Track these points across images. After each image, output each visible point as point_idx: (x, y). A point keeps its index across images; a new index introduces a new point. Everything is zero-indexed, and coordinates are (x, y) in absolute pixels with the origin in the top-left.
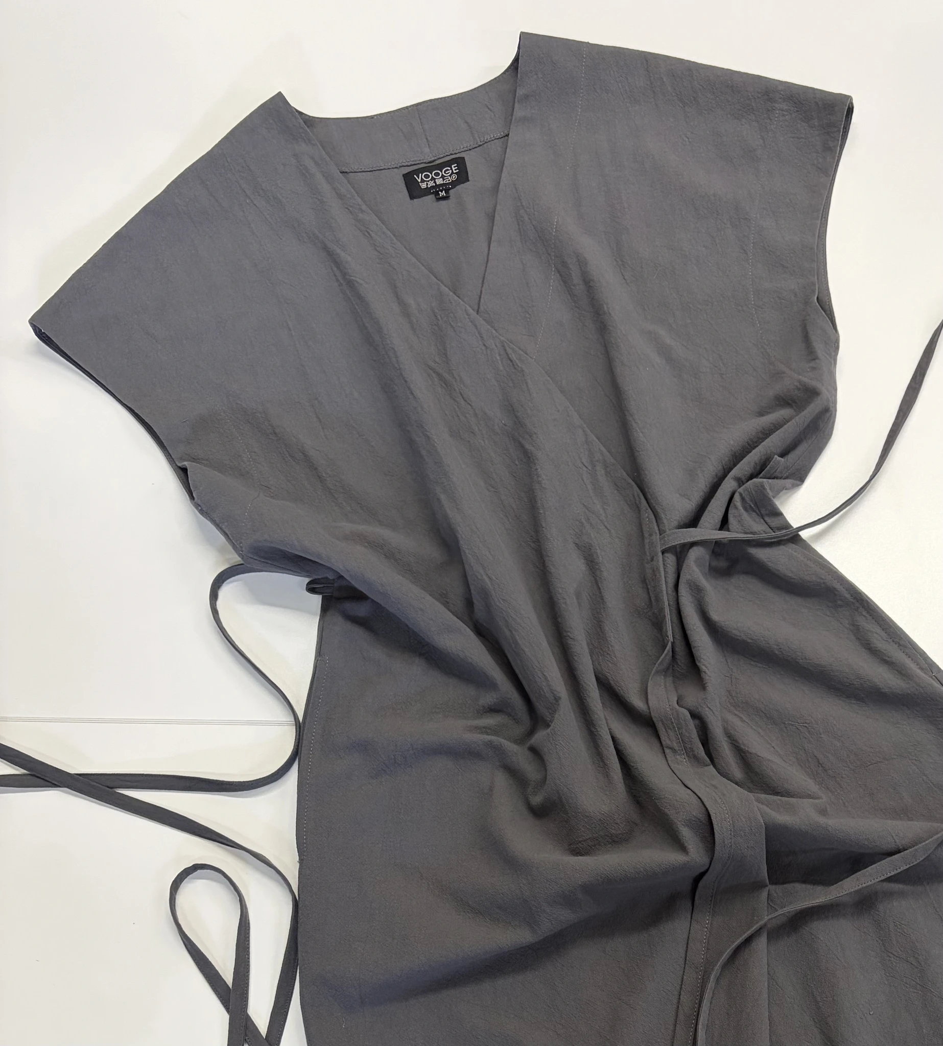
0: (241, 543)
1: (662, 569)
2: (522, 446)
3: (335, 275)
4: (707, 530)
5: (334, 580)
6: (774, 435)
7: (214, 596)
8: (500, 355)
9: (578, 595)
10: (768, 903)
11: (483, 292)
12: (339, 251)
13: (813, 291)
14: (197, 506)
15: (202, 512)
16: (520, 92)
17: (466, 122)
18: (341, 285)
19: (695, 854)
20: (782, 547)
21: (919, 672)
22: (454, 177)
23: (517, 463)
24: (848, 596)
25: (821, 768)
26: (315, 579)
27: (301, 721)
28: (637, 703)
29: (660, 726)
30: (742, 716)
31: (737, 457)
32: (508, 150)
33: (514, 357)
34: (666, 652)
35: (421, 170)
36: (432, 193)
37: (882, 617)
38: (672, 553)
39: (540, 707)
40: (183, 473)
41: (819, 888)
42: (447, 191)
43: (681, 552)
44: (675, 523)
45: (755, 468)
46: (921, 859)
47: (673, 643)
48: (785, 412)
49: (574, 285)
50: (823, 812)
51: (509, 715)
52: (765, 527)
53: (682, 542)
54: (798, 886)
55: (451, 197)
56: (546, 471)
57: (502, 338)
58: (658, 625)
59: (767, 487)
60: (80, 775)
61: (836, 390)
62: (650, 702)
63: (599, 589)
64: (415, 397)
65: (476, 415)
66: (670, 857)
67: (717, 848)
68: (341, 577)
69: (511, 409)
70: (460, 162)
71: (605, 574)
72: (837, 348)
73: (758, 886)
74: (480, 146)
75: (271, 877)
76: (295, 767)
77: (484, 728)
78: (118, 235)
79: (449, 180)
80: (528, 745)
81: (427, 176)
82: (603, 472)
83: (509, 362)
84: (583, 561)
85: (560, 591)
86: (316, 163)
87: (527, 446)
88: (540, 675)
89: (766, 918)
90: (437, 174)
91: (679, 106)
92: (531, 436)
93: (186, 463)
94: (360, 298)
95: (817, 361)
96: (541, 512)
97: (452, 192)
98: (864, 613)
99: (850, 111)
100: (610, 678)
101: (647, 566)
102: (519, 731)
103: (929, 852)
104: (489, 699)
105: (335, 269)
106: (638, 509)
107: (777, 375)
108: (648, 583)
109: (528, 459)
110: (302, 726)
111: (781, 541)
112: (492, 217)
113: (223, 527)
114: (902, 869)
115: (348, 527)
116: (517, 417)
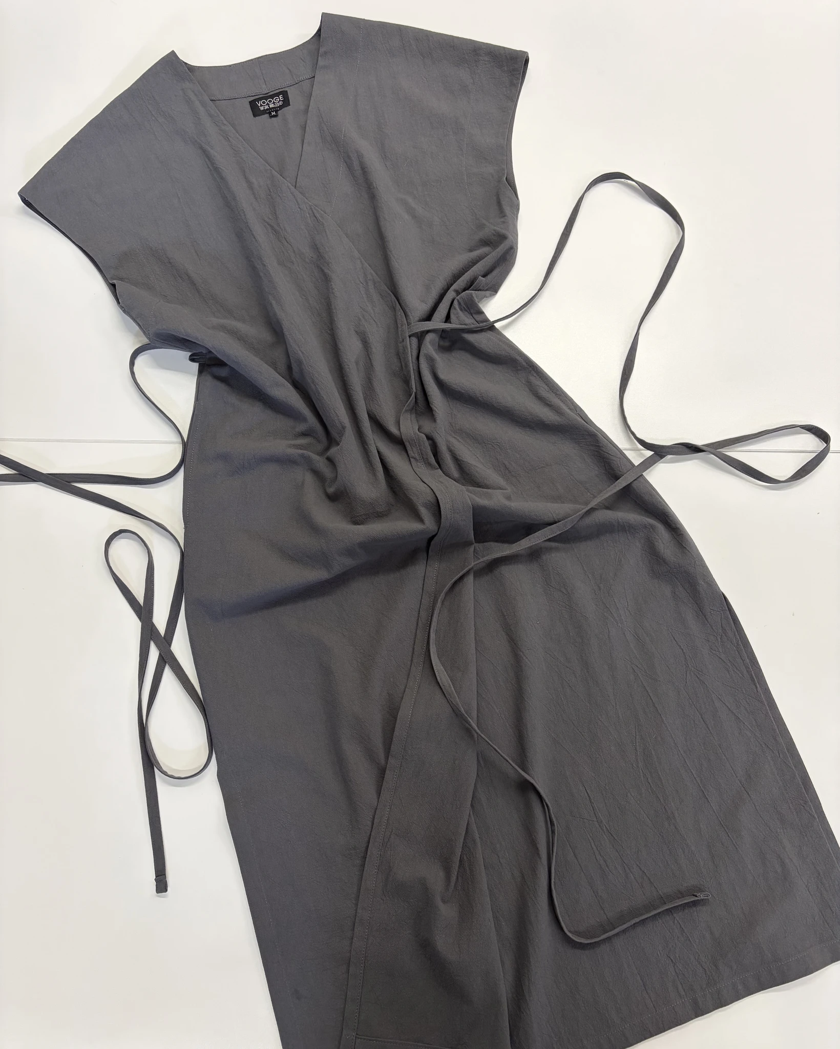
0: (149, 331)
1: (409, 347)
2: (322, 271)
3: (207, 164)
4: (437, 323)
5: (206, 353)
6: (479, 263)
7: (132, 363)
8: (309, 214)
9: (357, 363)
10: (474, 555)
11: (299, 174)
12: (210, 149)
13: (504, 174)
14: (122, 308)
15: (124, 311)
16: (322, 50)
17: (289, 69)
18: (211, 170)
19: (429, 524)
20: (483, 333)
21: (568, 411)
22: (281, 103)
23: (319, 281)
24: (524, 364)
25: (507, 471)
26: (195, 353)
27: (186, 441)
28: (393, 430)
29: (407, 444)
30: (458, 438)
31: (456, 277)
32: (314, 86)
33: (317, 215)
34: (411, 398)
35: (260, 99)
36: (267, 113)
37: (546, 377)
38: (415, 337)
39: (334, 433)
40: (113, 287)
41: (506, 545)
42: (276, 112)
43: (421, 337)
44: (417, 319)
45: (467, 284)
46: (569, 527)
47: (416, 393)
48: (486, 249)
49: (355, 171)
50: (508, 498)
51: (314, 438)
52: (473, 321)
53: (422, 330)
54: (492, 543)
55: (279, 116)
56: (337, 285)
57: (310, 203)
58: (407, 381)
59: (474, 295)
60: (48, 474)
61: (517, 235)
62: (401, 430)
63: (370, 359)
64: (256, 240)
65: (294, 252)
66: (415, 526)
67: (442, 520)
68: (210, 352)
69: (315, 248)
70: (285, 94)
71: (374, 350)
72: (518, 209)
73: (468, 544)
74: (297, 83)
75: (167, 538)
76: (182, 469)
77: (299, 445)
78: (73, 140)
79: (278, 105)
80: (326, 456)
81: (264, 103)
82: (373, 286)
83: (315, 218)
84: (360, 342)
85: (346, 360)
86: (195, 95)
87: (326, 271)
88: (333, 413)
89: (473, 564)
90: (270, 101)
91: (421, 58)
92: (328, 265)
93: (113, 281)
94: (222, 178)
95: (506, 218)
96: (335, 311)
97: (279, 112)
98: (535, 375)
99: (527, 61)
100: (376, 415)
101: (400, 345)
102: (320, 447)
103: (574, 524)
104: (302, 427)
105: (207, 160)
106: (394, 309)
107: (481, 227)
108: (400, 356)
109: (326, 279)
110: (186, 444)
111: (483, 329)
112: (304, 128)
113: (138, 321)
114: (557, 533)
115: (215, 321)
116: (319, 252)
